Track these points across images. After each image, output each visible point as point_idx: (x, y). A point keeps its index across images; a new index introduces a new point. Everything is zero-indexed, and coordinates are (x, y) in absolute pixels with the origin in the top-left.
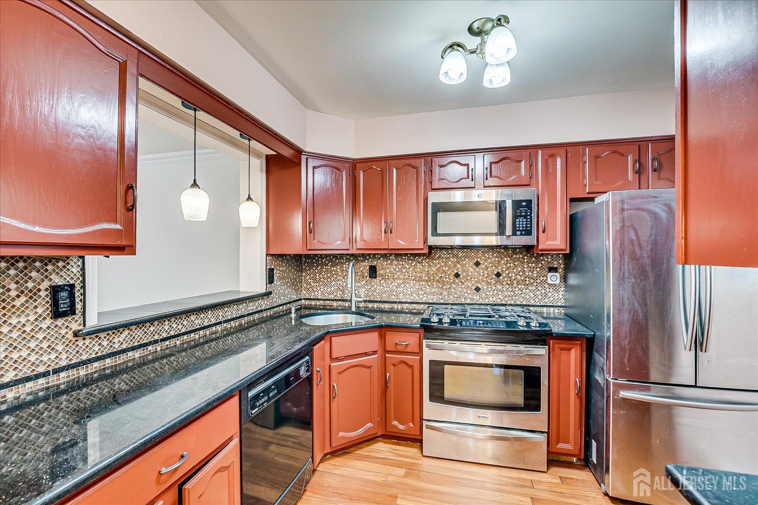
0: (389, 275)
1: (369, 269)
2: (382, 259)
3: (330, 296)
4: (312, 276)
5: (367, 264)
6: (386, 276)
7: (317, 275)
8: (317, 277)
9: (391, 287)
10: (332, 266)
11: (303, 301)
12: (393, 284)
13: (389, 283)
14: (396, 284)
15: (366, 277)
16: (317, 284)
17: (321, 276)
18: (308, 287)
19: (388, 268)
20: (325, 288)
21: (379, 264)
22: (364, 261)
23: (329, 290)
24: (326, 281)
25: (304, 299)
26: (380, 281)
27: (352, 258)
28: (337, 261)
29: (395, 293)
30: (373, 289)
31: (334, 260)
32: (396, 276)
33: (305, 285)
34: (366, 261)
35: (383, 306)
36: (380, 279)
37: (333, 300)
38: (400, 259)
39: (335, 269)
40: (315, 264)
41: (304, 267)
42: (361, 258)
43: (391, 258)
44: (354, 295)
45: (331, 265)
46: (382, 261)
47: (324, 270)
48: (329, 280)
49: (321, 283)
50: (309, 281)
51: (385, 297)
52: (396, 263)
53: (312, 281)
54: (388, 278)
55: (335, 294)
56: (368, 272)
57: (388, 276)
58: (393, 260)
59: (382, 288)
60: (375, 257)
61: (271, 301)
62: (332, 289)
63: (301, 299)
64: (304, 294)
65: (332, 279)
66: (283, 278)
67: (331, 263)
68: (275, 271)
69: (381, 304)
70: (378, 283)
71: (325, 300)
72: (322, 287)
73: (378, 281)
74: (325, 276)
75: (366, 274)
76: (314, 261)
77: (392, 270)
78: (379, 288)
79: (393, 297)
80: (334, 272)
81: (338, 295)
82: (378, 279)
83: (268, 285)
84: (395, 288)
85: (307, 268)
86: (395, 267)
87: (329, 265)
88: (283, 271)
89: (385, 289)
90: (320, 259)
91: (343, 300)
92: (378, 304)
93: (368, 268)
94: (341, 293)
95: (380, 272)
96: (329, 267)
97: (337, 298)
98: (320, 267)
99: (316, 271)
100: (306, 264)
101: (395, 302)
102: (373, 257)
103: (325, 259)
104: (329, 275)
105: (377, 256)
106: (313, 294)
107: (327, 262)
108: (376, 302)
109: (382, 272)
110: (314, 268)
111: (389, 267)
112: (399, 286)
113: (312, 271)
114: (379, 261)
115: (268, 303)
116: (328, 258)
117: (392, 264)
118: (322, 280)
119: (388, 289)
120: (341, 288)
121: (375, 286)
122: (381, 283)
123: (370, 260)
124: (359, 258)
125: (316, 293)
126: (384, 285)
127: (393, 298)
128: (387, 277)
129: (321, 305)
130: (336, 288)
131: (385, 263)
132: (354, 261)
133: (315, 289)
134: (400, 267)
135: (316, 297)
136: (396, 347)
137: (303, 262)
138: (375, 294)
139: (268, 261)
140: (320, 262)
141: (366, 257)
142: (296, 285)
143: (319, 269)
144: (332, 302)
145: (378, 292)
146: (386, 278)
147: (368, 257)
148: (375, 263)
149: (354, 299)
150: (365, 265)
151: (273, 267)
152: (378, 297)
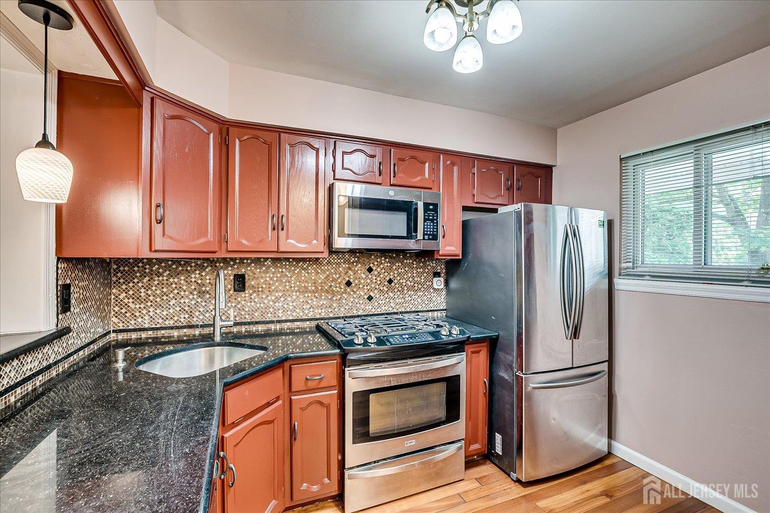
0: (264, 286)
1: (234, 279)
2: (253, 265)
3: (167, 322)
4: (131, 292)
5: (230, 272)
6: (258, 288)
7: (143, 290)
8: (142, 294)
9: (266, 302)
10: (170, 276)
11: (113, 335)
12: (269, 298)
13: (264, 296)
14: (273, 298)
15: (230, 290)
16: (142, 306)
17: (149, 292)
18: (123, 311)
19: (262, 277)
20: (158, 311)
21: (248, 271)
22: (226, 268)
23: (165, 313)
24: (158, 300)
25: (114, 331)
26: (251, 295)
27: (205, 265)
28: (180, 268)
29: (271, 310)
30: (239, 306)
31: (174, 266)
32: (273, 288)
33: (117, 309)
34: (230, 268)
35: (254, 328)
36: (251, 292)
37: (172, 328)
38: (279, 265)
39: (176, 280)
40: (138, 274)
41: (114, 279)
42: (222, 264)
43: (266, 263)
44: (218, 318)
45: (169, 274)
46: (253, 268)
47: (156, 282)
48: (165, 298)
49: (149, 304)
50: (126, 301)
51: (257, 316)
52: (273, 270)
53: (131, 300)
54: (262, 291)
55: (176, 318)
56: (232, 283)
57: (262, 287)
58: (269, 266)
59: (253, 304)
60: (244, 263)
61: (64, 345)
62: (171, 311)
63: (109, 333)
64: (115, 322)
65: (171, 296)
66: (85, 300)
67: (168, 272)
68: (72, 288)
69: (251, 326)
70: (247, 299)
71: (158, 329)
72: (151, 309)
73: (247, 295)
74: (158, 292)
75: (229, 287)
76: (136, 269)
77: (268, 279)
78: (249, 304)
79: (269, 315)
80: (174, 286)
81: (182, 320)
82: (247, 292)
83: (60, 317)
84: (271, 303)
85: (122, 281)
86: (271, 275)
87: (165, 274)
88: (84, 288)
89: (258, 305)
90: (147, 267)
91: (191, 327)
92: (246, 327)
93: (232, 278)
94: (187, 316)
95: (250, 282)
96: (165, 278)
97: (180, 324)
98: (147, 278)
99: (140, 285)
100: (119, 275)
101: (272, 322)
102: (239, 263)
103: (156, 266)
104: (165, 290)
105: (245, 261)
106: (133, 322)
107: (161, 270)
108: (245, 324)
109: (253, 283)
110: (136, 280)
111: (264, 275)
112: (277, 300)
113: (131, 285)
114: (249, 268)
115: (60, 350)
116: (163, 265)
117: (268, 272)
118: (151, 298)
119: (262, 305)
120: (186, 308)
121: (243, 303)
122: (252, 297)
123: (236, 267)
124: (218, 264)
125: (140, 320)
126: (256, 300)
127: (269, 317)
128: (260, 289)
129: (150, 338)
130: (178, 309)
131: (258, 270)
132: (210, 268)
133: (137, 314)
134: (279, 275)
135: (140, 327)
136: (306, 384)
137: (112, 270)
138: (243, 313)
139: (60, 271)
140: (147, 271)
141: (228, 263)
142: (102, 309)
143: (145, 281)
144: (171, 331)
145: (247, 310)
146: (259, 291)
147: (232, 263)
148: (243, 270)
149: (219, 323)
150: (226, 276)
151: (68, 282)
152: (247, 316)
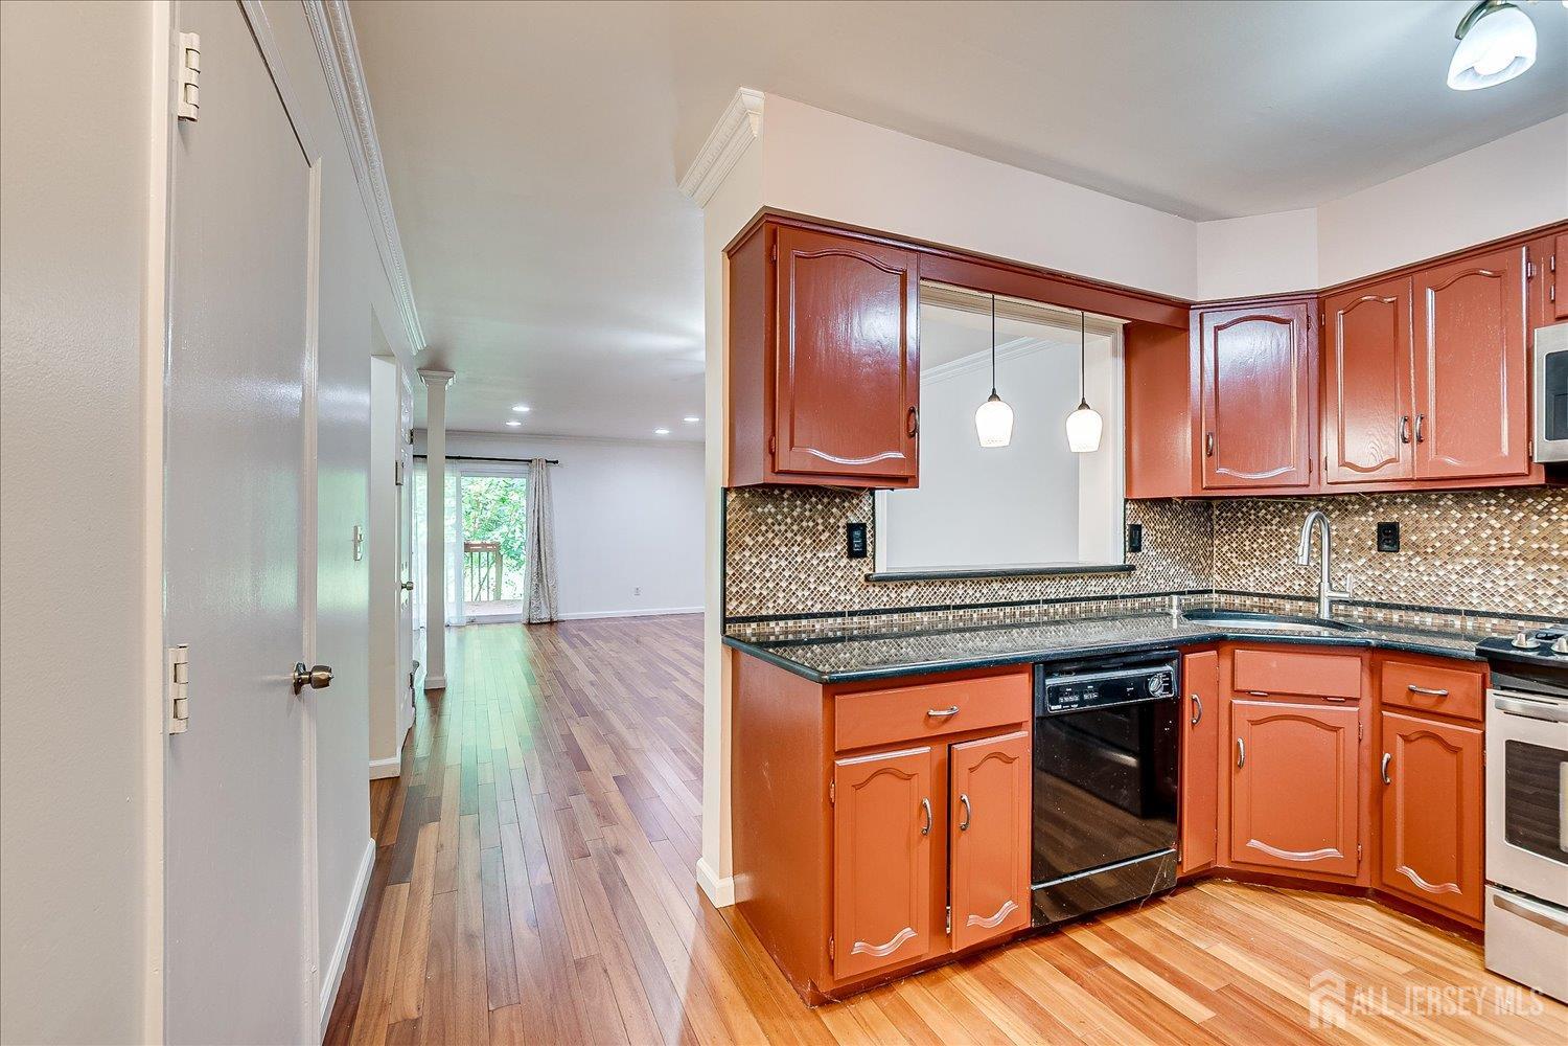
0: (1438, 544)
1: (1379, 530)
2: (1414, 506)
3: (1276, 589)
4: (1234, 545)
5: (1371, 519)
6: (1426, 547)
7: (1247, 543)
8: (1247, 548)
9: (1441, 573)
10: (1280, 524)
11: (1215, 595)
12: (1449, 567)
13: (1438, 563)
14: (1458, 568)
15: (1370, 549)
16: (1247, 563)
17: (1255, 546)
18: (1226, 567)
19: (1433, 529)
20: (1265, 572)
21: (1408, 517)
22: (1365, 513)
23: (1274, 575)
24: (1266, 556)
25: (1217, 592)
26: (1410, 559)
27: (1331, 507)
28: (1294, 514)
29: (1454, 589)
30: (1388, 576)
31: (1286, 511)
32: (1458, 548)
33: (1219, 564)
34: (1371, 513)
35: (1417, 618)
36: (1411, 553)
37: (1283, 597)
38: (1471, 505)
39: (1288, 530)
40: (1242, 522)
41: (1216, 527)
42: (1357, 507)
43: (1441, 503)
44: (1325, 585)
45: (1279, 522)
46: (1414, 512)
47: (1263, 533)
48: (1274, 554)
49: (1255, 561)
50: (1229, 555)
51: (1423, 597)
52: (1459, 516)
53: (1234, 555)
54: (1433, 553)
55: (1288, 584)
56: (1375, 536)
57: (1433, 547)
58: (1451, 508)
59: (1414, 575)
60: (1395, 504)
61: (1133, 584)
62: (1282, 573)
63: (1210, 592)
64: (1217, 581)
65: (1282, 552)
66: (1165, 545)
67: (1278, 519)
68: (1144, 531)
69: (1411, 613)
70: (1403, 565)
71: (1265, 596)
72: (1257, 569)
73: (1402, 559)
74: (1265, 546)
75: (1370, 543)
76: (1240, 515)
77: (1446, 532)
78: (1406, 574)
79: (1450, 599)
80: (1285, 538)
81: (1297, 588)
82: (1402, 553)
83: (1129, 554)
84: (1454, 577)
85: (1224, 530)
86: (1454, 525)
87: (1273, 522)
88: (1163, 532)
89: (1425, 578)
90: (1253, 512)
91: (1307, 599)
92: (1403, 613)
93: (1375, 528)
94: (1303, 583)
95: (1408, 536)
96: (1274, 527)
97: (1294, 593)
98: (1252, 528)
99: (1244, 535)
100: (1222, 522)
101: (1457, 612)
102: (1387, 504)
103: (1264, 511)
104: (1274, 543)
105: (1399, 500)
106: (1236, 583)
107: (1269, 517)
108: (1399, 607)
109: (1414, 538)
110: (1239, 530)
111: (1437, 525)
112: (1468, 571)
113: (1234, 535)
114: (1407, 513)
115: (1129, 586)
116: (1272, 509)
117: (1445, 519)
118: (1257, 553)
119: (1433, 579)
120: (1303, 572)
121: (1395, 571)
122: (1413, 562)
123: (1381, 510)
124: (1350, 507)
125: (1244, 581)
126: (1421, 569)
127: (1448, 602)
128: (1430, 550)
129: (1256, 607)
130: (1291, 571)
131: (1426, 516)
132: (1337, 513)
133: (1241, 573)
134: (1471, 525)
135: (1243, 590)
136: (1410, 698)
137: (1214, 517)
138: (1395, 589)
139: (1128, 512)
140: (1252, 517)
141: (1367, 504)
142: (1198, 561)
143: (1249, 531)
144: (1282, 602)
145: (1402, 584)
146: (1426, 553)
147: (1374, 504)
148: (1396, 516)
149: (1327, 593)
150: (1366, 524)
151: (1139, 522)
152: (1402, 595)
